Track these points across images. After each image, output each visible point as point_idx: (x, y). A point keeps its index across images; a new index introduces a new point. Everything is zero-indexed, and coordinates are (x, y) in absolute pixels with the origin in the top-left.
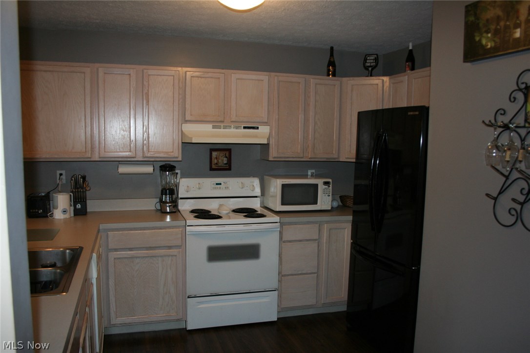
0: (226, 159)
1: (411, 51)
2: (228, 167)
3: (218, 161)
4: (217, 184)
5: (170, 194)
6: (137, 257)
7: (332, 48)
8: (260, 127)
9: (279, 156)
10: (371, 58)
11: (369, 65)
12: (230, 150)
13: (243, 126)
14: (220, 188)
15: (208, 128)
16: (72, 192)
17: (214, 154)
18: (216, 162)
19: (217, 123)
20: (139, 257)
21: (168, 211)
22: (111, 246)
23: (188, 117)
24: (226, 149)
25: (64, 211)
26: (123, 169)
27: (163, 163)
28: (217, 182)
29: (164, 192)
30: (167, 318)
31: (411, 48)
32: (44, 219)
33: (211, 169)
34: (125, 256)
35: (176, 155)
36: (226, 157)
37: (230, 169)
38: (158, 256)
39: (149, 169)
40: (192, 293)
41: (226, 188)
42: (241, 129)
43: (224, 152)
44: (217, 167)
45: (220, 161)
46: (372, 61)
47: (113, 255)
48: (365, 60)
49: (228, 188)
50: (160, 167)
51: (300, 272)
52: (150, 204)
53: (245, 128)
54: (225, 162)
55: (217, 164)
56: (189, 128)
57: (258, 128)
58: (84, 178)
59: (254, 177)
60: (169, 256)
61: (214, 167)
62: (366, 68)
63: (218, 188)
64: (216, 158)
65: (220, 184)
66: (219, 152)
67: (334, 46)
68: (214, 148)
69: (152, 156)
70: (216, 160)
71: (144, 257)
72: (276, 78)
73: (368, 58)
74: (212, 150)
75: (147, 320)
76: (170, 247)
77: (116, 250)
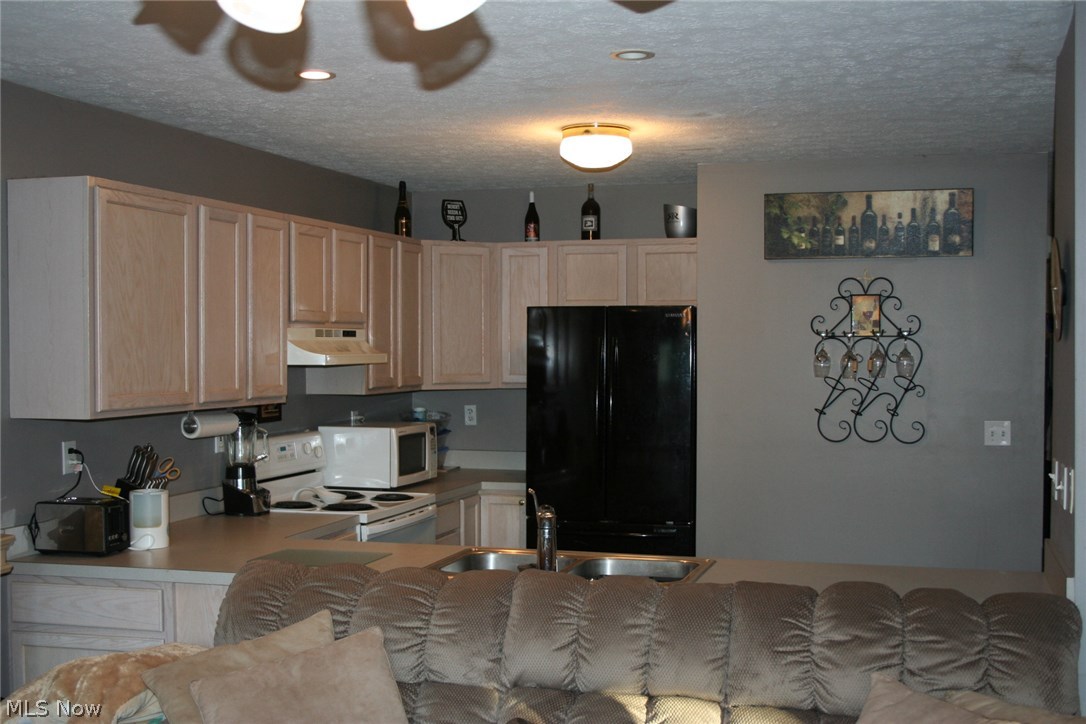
1: (532, 206)
2: (278, 414)
4: (281, 450)
7: (403, 185)
8: (358, 331)
10: (453, 207)
11: (452, 218)
13: (342, 330)
14: (286, 456)
19: (320, 326)
28: (281, 446)
31: (532, 201)
37: (280, 418)
41: (291, 455)
42: (341, 336)
44: (267, 415)
46: (456, 212)
48: (444, 210)
49: (293, 455)
53: (344, 334)
55: (267, 408)
57: (355, 334)
62: (450, 224)
63: (283, 458)
65: (285, 448)
67: (406, 181)
73: (449, 206)
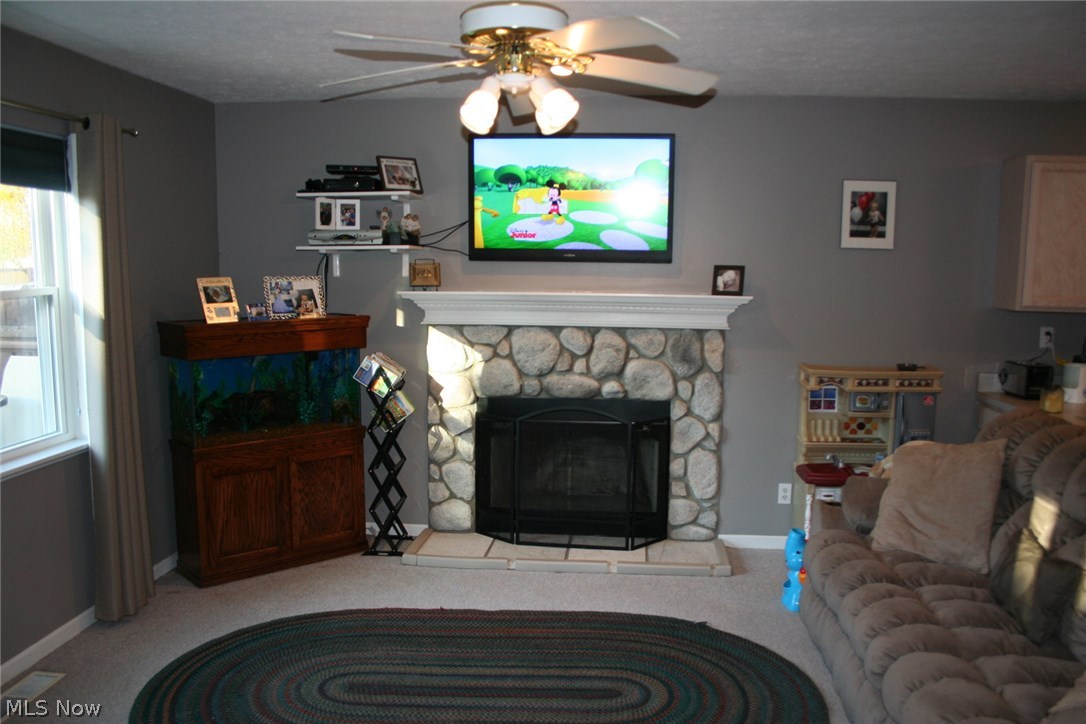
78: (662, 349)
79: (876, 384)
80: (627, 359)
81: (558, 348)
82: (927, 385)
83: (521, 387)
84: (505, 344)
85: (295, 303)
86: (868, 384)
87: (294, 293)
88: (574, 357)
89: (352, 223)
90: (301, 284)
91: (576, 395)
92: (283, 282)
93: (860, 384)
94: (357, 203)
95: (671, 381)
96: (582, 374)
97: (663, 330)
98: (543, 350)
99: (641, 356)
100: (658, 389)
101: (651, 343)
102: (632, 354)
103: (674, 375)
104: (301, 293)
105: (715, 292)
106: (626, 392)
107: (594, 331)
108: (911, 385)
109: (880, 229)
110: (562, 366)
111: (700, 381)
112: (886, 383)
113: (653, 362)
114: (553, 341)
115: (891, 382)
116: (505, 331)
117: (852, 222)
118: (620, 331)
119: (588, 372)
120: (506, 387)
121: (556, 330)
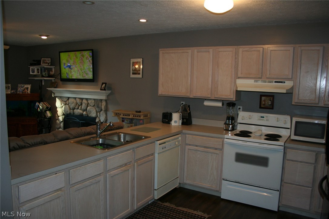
0: (270, 102)
2: (271, 107)
3: (265, 103)
4: (261, 117)
5: (232, 119)
6: (199, 151)
9: (298, 102)
12: (273, 96)
13: (274, 81)
14: (263, 120)
15: (251, 82)
16: (181, 113)
17: (263, 98)
18: (264, 103)
19: (256, 79)
20: (200, 151)
21: (230, 129)
22: (187, 142)
23: (240, 75)
24: (271, 96)
25: (175, 122)
26: (206, 103)
27: (229, 102)
28: (261, 116)
29: (228, 118)
30: (211, 188)
32: (168, 125)
33: (260, 107)
34: (193, 149)
35: (232, 97)
36: (271, 101)
37: (272, 108)
38: (209, 152)
39: (220, 104)
40: (225, 178)
41: (267, 120)
42: (273, 83)
43: (269, 98)
44: (264, 107)
45: (266, 103)
47: (188, 147)
49: (268, 120)
50: (227, 104)
51: (297, 184)
52: (221, 124)
53: (275, 82)
54: (270, 104)
55: (264, 104)
56: (239, 82)
57: (285, 82)
58: (189, 106)
59: (287, 115)
60: (215, 153)
61: (262, 106)
63: (261, 120)
64: (264, 101)
65: (264, 117)
66: (266, 97)
68: (262, 95)
69: (218, 97)
70: (264, 102)
71: (202, 151)
72: (299, 48)
74: (261, 96)
75: (201, 186)
76: (216, 149)
77: (190, 145)
78: (94, 104)
79: (127, 116)
80: (87, 106)
81: (76, 103)
82: (140, 117)
83: (70, 112)
84: (67, 101)
85: (23, 90)
86: (125, 116)
87: (24, 88)
88: (79, 106)
89: (39, 73)
90: (26, 86)
91: (78, 114)
92: (23, 86)
93: (123, 115)
94: (39, 68)
95: (95, 112)
96: (80, 109)
97: (94, 99)
98: (73, 103)
99: (90, 106)
100: (93, 115)
101: (91, 102)
102: (89, 105)
103: (96, 111)
104: (26, 88)
105: (101, 90)
106: (87, 114)
107: (82, 99)
108: (136, 116)
109: (139, 72)
110: (76, 108)
111: (101, 113)
112: (129, 116)
113: (92, 107)
114: (75, 101)
115: (130, 115)
116: (67, 98)
117: (133, 70)
118: (87, 99)
119: (81, 109)
120: (67, 112)
121: (75, 98)
